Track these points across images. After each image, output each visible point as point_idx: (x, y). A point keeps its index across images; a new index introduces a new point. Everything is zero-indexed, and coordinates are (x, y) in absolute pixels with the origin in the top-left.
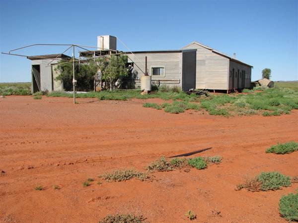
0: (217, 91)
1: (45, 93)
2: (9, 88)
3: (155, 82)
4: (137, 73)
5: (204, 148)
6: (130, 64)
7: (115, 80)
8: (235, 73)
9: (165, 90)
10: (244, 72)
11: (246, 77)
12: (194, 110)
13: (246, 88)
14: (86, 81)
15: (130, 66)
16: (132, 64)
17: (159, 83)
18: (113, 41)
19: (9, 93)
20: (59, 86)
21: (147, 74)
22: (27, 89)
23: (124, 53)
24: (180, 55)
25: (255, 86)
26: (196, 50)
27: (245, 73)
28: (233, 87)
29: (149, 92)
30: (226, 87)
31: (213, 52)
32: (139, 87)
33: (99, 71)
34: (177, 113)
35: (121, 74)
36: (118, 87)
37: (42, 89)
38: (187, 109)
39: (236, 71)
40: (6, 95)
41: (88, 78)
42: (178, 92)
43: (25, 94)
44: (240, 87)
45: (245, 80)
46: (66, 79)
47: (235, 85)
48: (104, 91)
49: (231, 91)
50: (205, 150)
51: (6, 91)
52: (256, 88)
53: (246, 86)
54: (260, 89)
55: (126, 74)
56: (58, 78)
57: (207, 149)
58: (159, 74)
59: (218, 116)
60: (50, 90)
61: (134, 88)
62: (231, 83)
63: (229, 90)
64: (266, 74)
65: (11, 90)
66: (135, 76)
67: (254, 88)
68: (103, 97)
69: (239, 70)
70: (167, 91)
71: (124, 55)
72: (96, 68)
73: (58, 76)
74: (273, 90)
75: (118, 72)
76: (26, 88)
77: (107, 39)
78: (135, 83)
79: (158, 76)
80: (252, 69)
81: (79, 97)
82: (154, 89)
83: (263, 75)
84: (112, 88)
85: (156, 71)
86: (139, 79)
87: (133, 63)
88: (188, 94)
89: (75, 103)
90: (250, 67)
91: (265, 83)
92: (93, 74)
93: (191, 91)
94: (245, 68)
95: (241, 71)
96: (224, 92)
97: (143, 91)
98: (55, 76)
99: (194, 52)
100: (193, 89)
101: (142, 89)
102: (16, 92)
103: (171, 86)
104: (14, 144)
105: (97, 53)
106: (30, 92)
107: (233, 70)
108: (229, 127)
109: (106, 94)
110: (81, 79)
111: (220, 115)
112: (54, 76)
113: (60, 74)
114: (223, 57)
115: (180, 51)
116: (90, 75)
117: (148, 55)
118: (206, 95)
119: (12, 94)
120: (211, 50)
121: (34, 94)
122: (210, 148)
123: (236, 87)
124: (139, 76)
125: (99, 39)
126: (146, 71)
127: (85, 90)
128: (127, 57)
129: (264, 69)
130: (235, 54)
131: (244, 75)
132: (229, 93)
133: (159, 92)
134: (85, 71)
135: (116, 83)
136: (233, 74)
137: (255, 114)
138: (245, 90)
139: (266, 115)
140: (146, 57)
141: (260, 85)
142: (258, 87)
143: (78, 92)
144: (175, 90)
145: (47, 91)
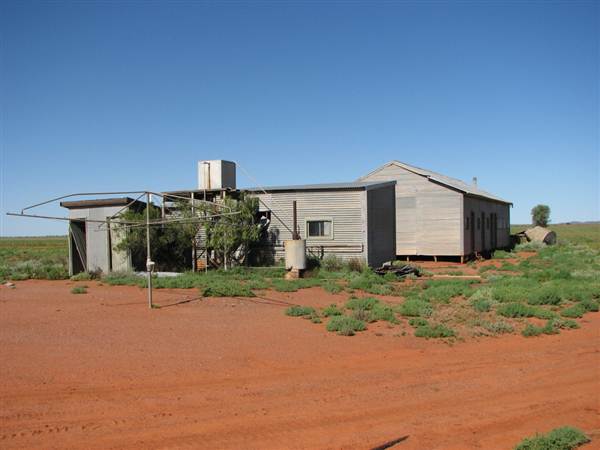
0: (441, 259)
1: (95, 276)
2: (25, 264)
3: (314, 249)
4: (278, 231)
5: (393, 439)
6: (264, 213)
7: (234, 248)
8: (476, 219)
9: (333, 267)
10: (494, 217)
11: (499, 226)
12: (385, 323)
13: (501, 249)
14: (177, 252)
15: (263, 217)
16: (268, 214)
17: (323, 252)
18: (228, 169)
19: (25, 275)
20: (122, 262)
21: (296, 237)
22: (61, 266)
23: (250, 192)
24: (363, 195)
25: (519, 243)
26: (395, 182)
27: (496, 219)
28: (473, 248)
29: (302, 273)
30: (458, 250)
31: (430, 180)
32: (283, 260)
33: (203, 231)
34: (351, 335)
35: (244, 237)
36: (242, 261)
37: (90, 267)
38: (374, 321)
39: (478, 215)
40: (19, 280)
41: (181, 246)
42: (360, 271)
43: (56, 277)
44: (488, 246)
45: (498, 232)
46: (135, 249)
47: (476, 245)
48: (213, 271)
49: (470, 257)
50: (393, 443)
51: (20, 270)
52: (522, 246)
53: (499, 244)
54: (528, 249)
55: (255, 235)
56: (121, 247)
57: (398, 441)
58: (323, 234)
59: (431, 339)
60: (105, 269)
61: (273, 263)
62: (469, 241)
63: (465, 257)
64: (541, 216)
65: (28, 269)
66: (275, 238)
67: (517, 246)
68: (209, 290)
69: (483, 214)
70: (339, 269)
71: (251, 196)
72: (196, 225)
73: (121, 241)
74: (554, 250)
75: (240, 233)
76: (58, 262)
77: (216, 167)
78: (274, 252)
79: (319, 237)
80: (511, 208)
81: (163, 287)
82: (311, 265)
83: (534, 218)
84: (229, 263)
85: (315, 228)
86: (281, 243)
87: (269, 212)
88: (380, 274)
89: (152, 306)
90: (506, 206)
91: (538, 234)
92: (189, 237)
93: (387, 268)
94: (495, 209)
95: (487, 216)
96: (455, 259)
97: (290, 270)
98: (116, 242)
99: (390, 187)
100: (389, 263)
101: (288, 266)
102: (37, 274)
103: (346, 258)
104: (19, 435)
105: (198, 195)
106: (67, 271)
107: (473, 214)
108: (450, 372)
109: (216, 281)
110: (166, 248)
111: (436, 337)
112: (113, 242)
113: (125, 237)
114: (450, 191)
115: (363, 189)
116: (184, 239)
117: (299, 198)
118: (417, 273)
119: (30, 278)
120: (426, 176)
121: (73, 277)
122: (404, 438)
123: (478, 247)
124: (282, 237)
125: (202, 167)
126: (295, 229)
127: (175, 269)
128: (257, 200)
129: (536, 205)
130: (475, 179)
131: (496, 224)
132: (465, 262)
133: (322, 271)
134: (175, 232)
135: (237, 254)
136: (473, 222)
137: (508, 332)
138: (498, 253)
139: (530, 335)
140: (295, 203)
141: (529, 240)
142: (524, 244)
143: (161, 274)
144: (354, 266)
145: (100, 270)
